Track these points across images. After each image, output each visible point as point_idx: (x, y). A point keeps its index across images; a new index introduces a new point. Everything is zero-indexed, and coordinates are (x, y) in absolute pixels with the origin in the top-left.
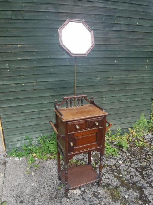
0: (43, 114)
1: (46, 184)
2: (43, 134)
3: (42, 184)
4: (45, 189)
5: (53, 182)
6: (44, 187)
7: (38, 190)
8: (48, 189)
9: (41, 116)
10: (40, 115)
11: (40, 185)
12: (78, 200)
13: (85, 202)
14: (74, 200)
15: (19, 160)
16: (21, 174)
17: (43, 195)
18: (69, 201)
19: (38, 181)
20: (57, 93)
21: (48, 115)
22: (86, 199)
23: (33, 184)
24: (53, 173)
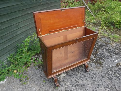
0: (5, 38)
1: (43, 83)
2: (9, 54)
3: (40, 85)
4: (46, 86)
5: (45, 79)
6: (44, 86)
7: (42, 90)
8: (47, 85)
9: (4, 40)
10: (2, 40)
11: (39, 86)
12: (68, 78)
13: (73, 77)
14: (67, 80)
15: (4, 82)
16: (19, 89)
17: (48, 90)
18: (65, 82)
19: (35, 85)
20: (11, 17)
21: (9, 38)
22: (71, 75)
23: (34, 89)
24: (39, 75)
